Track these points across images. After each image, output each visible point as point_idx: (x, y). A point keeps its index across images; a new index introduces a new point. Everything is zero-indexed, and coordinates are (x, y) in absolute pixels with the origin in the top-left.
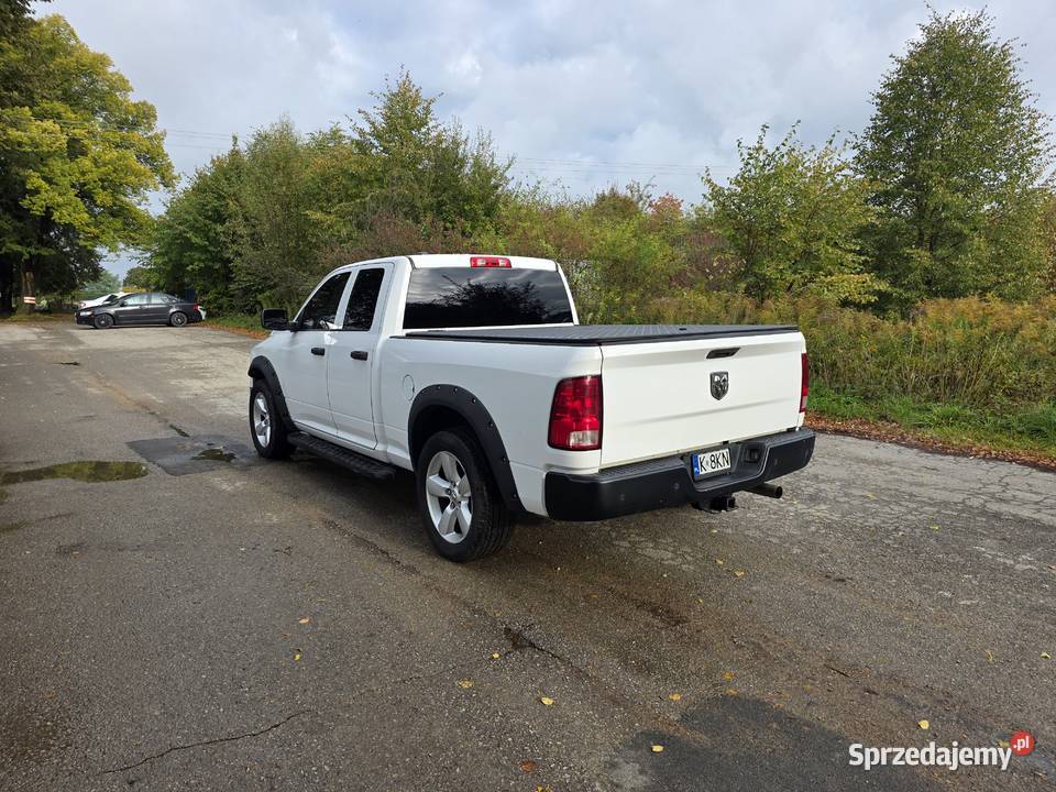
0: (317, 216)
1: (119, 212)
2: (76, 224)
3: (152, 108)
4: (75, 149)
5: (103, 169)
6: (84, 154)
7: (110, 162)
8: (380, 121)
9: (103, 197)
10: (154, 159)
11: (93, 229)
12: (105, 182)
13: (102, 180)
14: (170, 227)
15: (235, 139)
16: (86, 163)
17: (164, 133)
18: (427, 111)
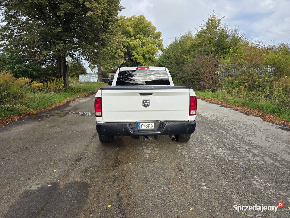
0: (185, 56)
1: (150, 59)
2: (141, 62)
3: (161, 33)
4: (143, 45)
5: (147, 49)
6: (144, 46)
7: (150, 47)
8: (205, 28)
9: (147, 56)
10: (160, 46)
11: (145, 63)
12: (148, 52)
13: (147, 52)
14: (158, 62)
15: (176, 38)
16: (144, 48)
17: (163, 39)
18: (219, 22)
